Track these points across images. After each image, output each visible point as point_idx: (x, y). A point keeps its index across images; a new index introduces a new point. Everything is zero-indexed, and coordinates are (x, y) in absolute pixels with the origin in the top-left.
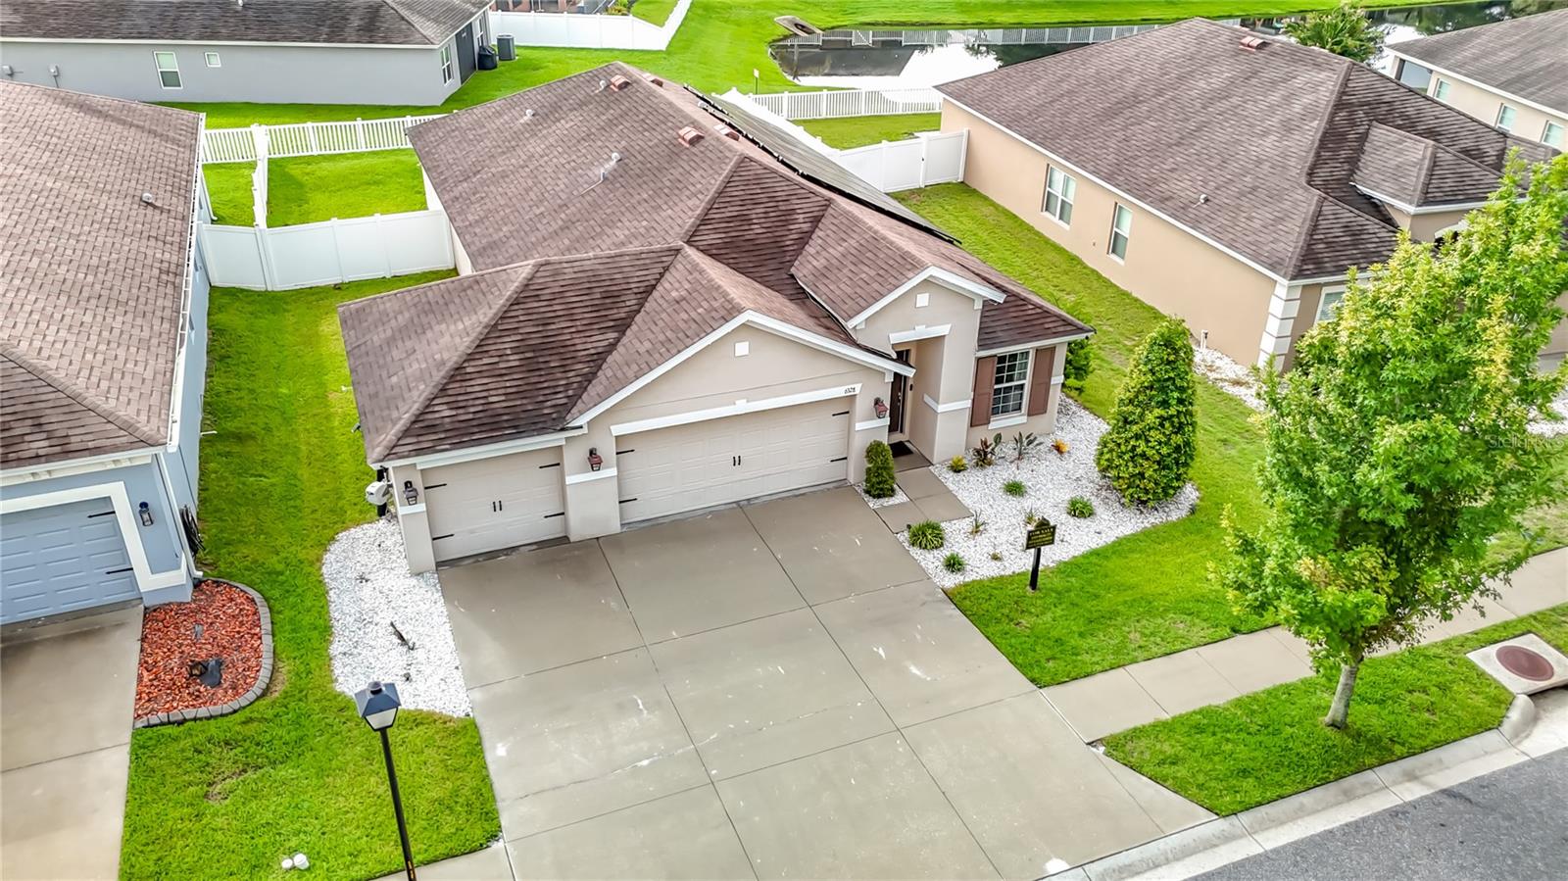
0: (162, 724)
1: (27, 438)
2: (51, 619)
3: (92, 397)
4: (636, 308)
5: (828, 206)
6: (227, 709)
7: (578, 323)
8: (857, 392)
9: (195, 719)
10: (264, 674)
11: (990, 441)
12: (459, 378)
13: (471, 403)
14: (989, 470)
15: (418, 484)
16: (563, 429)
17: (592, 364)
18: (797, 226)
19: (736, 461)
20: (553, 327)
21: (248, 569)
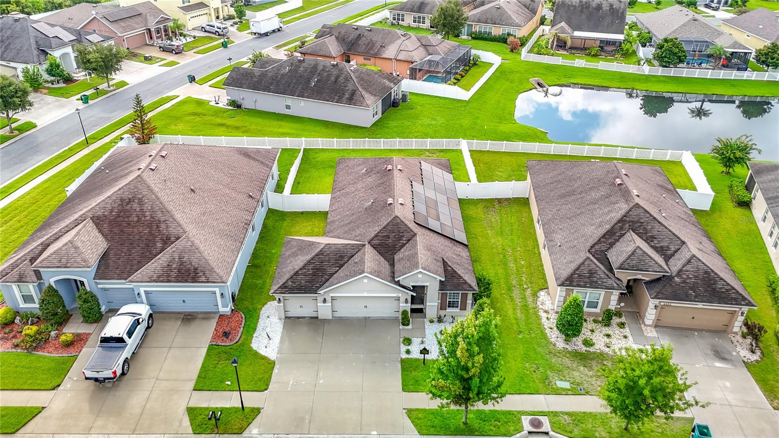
0: (215, 345)
1: (202, 277)
2: (202, 313)
4: (347, 261)
5: (414, 236)
6: (227, 344)
7: (331, 263)
8: (400, 296)
9: (221, 345)
10: (238, 338)
11: (443, 316)
12: (297, 274)
13: (297, 282)
14: (441, 324)
15: (282, 299)
16: (316, 294)
18: (402, 241)
19: (366, 307)
20: (325, 263)
21: (244, 308)
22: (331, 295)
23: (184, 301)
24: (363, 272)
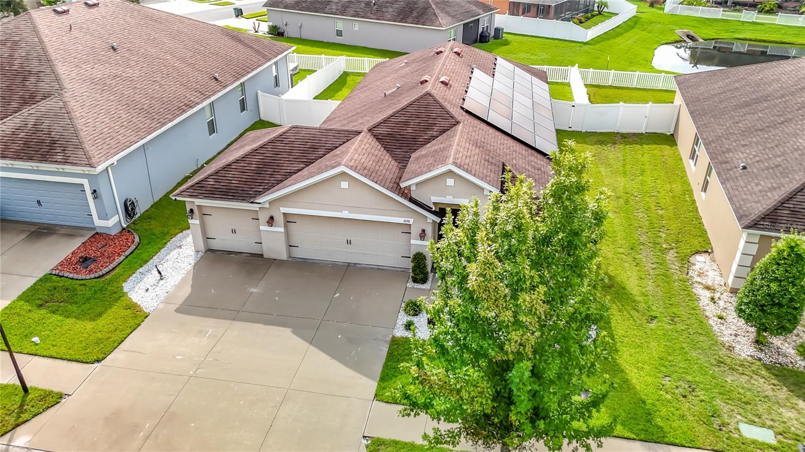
0: (55, 275)
1: (58, 154)
3: (87, 146)
4: (321, 155)
5: (455, 125)
6: (80, 277)
7: (291, 157)
8: (411, 223)
9: (67, 277)
10: (107, 270)
12: (226, 169)
13: (223, 181)
16: (252, 202)
17: (284, 177)
18: (431, 132)
19: (349, 242)
20: (280, 156)
21: (146, 230)
22: (283, 210)
23: (39, 202)
24: (339, 165)
